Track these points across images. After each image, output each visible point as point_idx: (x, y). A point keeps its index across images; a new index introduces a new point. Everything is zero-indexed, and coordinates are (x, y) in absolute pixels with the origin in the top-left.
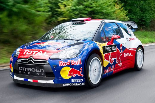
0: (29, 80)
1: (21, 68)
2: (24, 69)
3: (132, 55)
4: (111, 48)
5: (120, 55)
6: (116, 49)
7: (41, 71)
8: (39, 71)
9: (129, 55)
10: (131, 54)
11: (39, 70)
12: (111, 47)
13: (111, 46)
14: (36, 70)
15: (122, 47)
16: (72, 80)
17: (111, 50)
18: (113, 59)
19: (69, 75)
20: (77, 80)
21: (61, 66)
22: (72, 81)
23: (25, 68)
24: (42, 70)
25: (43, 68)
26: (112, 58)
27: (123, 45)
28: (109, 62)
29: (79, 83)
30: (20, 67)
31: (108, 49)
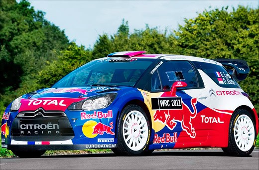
0: (37, 143)
1: (23, 127)
2: (29, 127)
3: (223, 122)
4: (170, 103)
5: (191, 117)
6: (180, 105)
8: (52, 127)
9: (216, 121)
10: (221, 121)
11: (52, 126)
12: (170, 101)
13: (170, 99)
14: (48, 126)
15: (195, 104)
16: (99, 140)
17: (171, 105)
18: (174, 121)
19: (95, 132)
20: (106, 140)
21: (84, 119)
22: (98, 141)
23: (31, 125)
24: (56, 126)
25: (58, 123)
26: (171, 119)
27: (198, 100)
28: (165, 124)
29: (108, 143)
30: (22, 125)
31: (165, 103)
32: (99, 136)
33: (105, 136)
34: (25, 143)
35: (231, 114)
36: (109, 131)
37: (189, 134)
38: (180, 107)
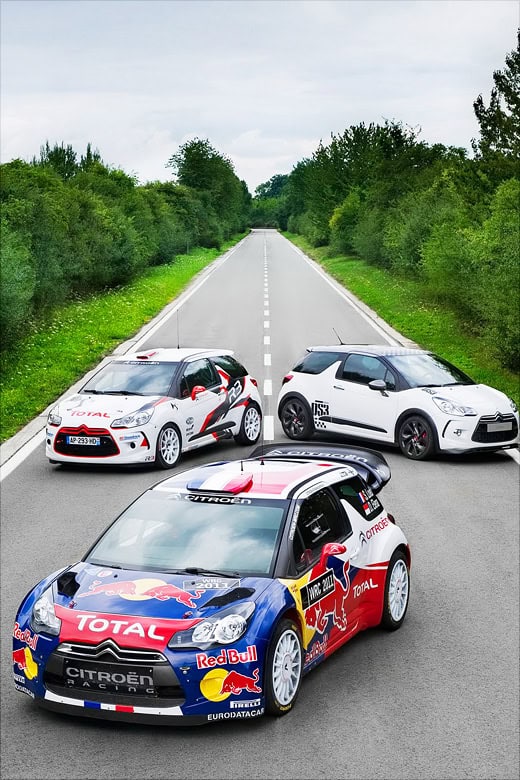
0: (104, 706)
1: (72, 672)
2: (86, 674)
3: (376, 586)
4: (321, 587)
5: (345, 598)
6: (332, 585)
7: (142, 683)
8: (139, 681)
9: (368, 586)
10: (374, 584)
11: (138, 679)
12: (321, 583)
13: (321, 580)
15: (348, 572)
16: (232, 704)
17: (322, 591)
18: (325, 617)
19: (224, 690)
20: (247, 704)
21: (203, 667)
22: (232, 706)
23: (91, 673)
24: (146, 680)
25: (151, 675)
26: (323, 615)
27: (350, 563)
28: (316, 628)
29: (250, 709)
30: (69, 669)
31: (315, 592)
32: (232, 698)
33: (245, 696)
34: (80, 703)
35: (386, 568)
36: (251, 686)
37: (340, 627)
38: (332, 588)
